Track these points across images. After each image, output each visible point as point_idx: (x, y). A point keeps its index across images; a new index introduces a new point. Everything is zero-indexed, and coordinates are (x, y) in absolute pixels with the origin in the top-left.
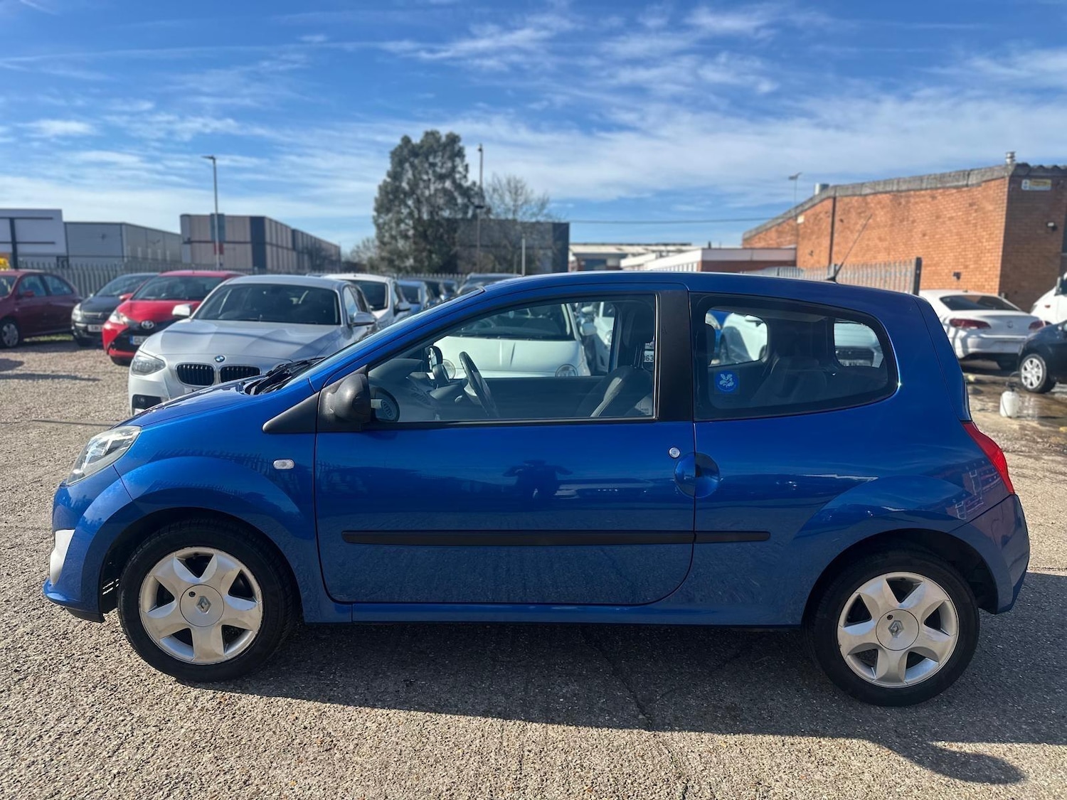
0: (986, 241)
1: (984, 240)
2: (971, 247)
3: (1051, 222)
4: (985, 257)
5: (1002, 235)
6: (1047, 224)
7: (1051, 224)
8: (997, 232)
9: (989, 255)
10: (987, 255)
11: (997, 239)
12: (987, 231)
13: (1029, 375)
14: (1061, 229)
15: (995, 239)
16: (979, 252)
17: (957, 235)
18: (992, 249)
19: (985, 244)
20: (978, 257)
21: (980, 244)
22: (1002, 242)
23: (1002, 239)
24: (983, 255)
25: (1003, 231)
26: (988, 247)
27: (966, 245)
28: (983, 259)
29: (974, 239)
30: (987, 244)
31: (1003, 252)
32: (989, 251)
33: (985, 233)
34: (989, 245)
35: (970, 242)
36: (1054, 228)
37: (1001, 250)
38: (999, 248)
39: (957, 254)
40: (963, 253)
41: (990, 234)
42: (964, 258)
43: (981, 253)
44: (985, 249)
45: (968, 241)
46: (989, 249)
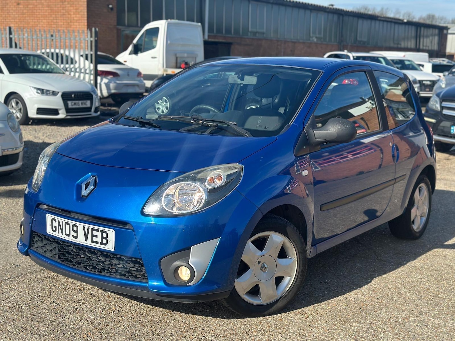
0: (74, 14)
1: (72, 13)
2: (61, 17)
3: (111, 4)
4: (74, 25)
5: (86, 11)
6: (108, 5)
7: (111, 6)
8: (82, 8)
9: (77, 24)
10: (75, 24)
11: (82, 13)
12: (73, 7)
13: (160, 107)
14: (115, 9)
15: (81, 13)
16: (69, 21)
17: (48, 7)
18: (79, 20)
19: (73, 16)
20: (68, 24)
21: (69, 16)
22: (86, 16)
23: (86, 13)
24: (72, 24)
25: (86, 8)
26: (75, 18)
27: (56, 15)
28: (72, 26)
29: (62, 11)
30: (75, 16)
31: (88, 22)
32: (77, 21)
33: (72, 8)
34: (76, 17)
35: (59, 13)
36: (112, 9)
37: (86, 21)
38: (84, 20)
39: (50, 21)
40: (55, 21)
41: (76, 9)
42: (56, 25)
43: (71, 22)
44: (74, 20)
45: (58, 12)
46: (77, 20)
